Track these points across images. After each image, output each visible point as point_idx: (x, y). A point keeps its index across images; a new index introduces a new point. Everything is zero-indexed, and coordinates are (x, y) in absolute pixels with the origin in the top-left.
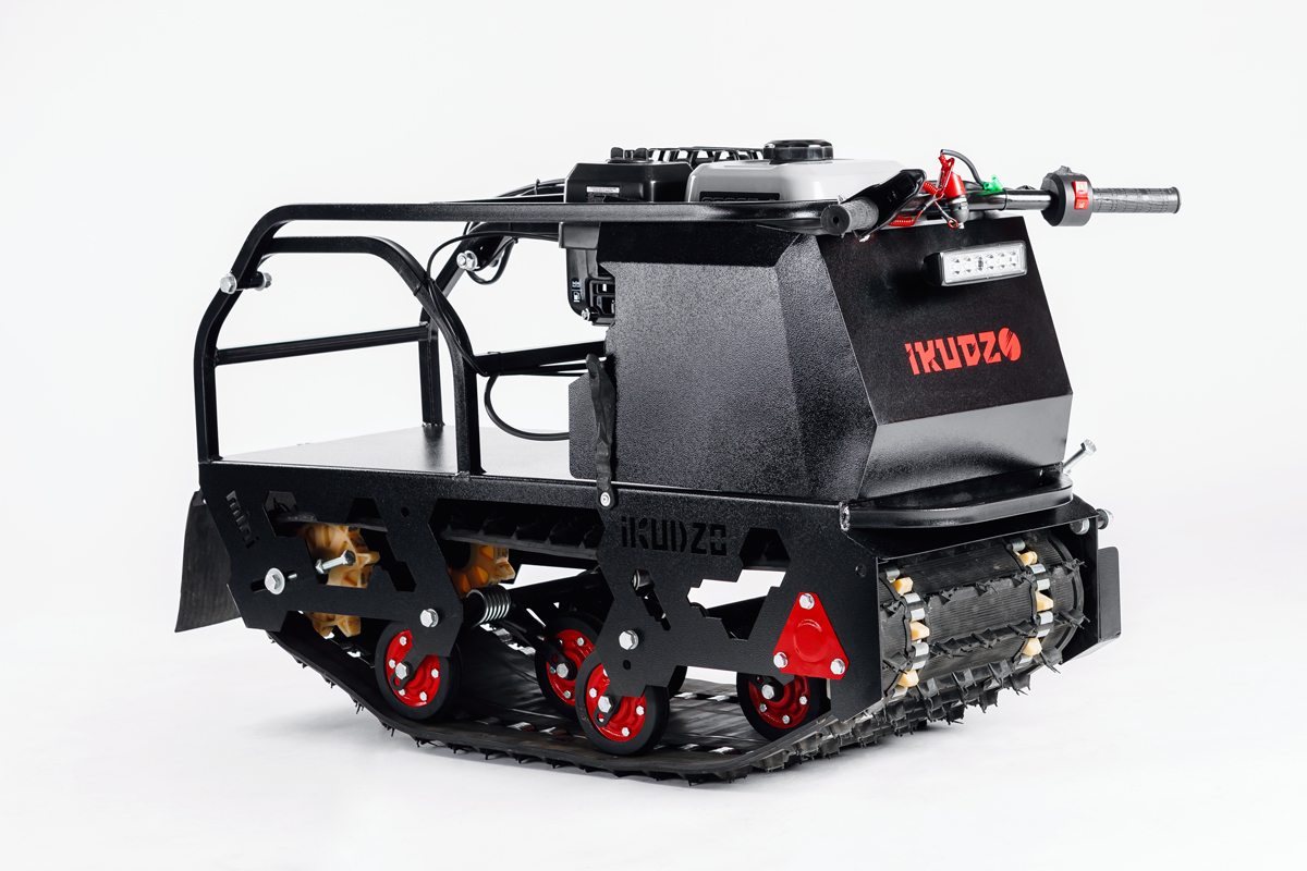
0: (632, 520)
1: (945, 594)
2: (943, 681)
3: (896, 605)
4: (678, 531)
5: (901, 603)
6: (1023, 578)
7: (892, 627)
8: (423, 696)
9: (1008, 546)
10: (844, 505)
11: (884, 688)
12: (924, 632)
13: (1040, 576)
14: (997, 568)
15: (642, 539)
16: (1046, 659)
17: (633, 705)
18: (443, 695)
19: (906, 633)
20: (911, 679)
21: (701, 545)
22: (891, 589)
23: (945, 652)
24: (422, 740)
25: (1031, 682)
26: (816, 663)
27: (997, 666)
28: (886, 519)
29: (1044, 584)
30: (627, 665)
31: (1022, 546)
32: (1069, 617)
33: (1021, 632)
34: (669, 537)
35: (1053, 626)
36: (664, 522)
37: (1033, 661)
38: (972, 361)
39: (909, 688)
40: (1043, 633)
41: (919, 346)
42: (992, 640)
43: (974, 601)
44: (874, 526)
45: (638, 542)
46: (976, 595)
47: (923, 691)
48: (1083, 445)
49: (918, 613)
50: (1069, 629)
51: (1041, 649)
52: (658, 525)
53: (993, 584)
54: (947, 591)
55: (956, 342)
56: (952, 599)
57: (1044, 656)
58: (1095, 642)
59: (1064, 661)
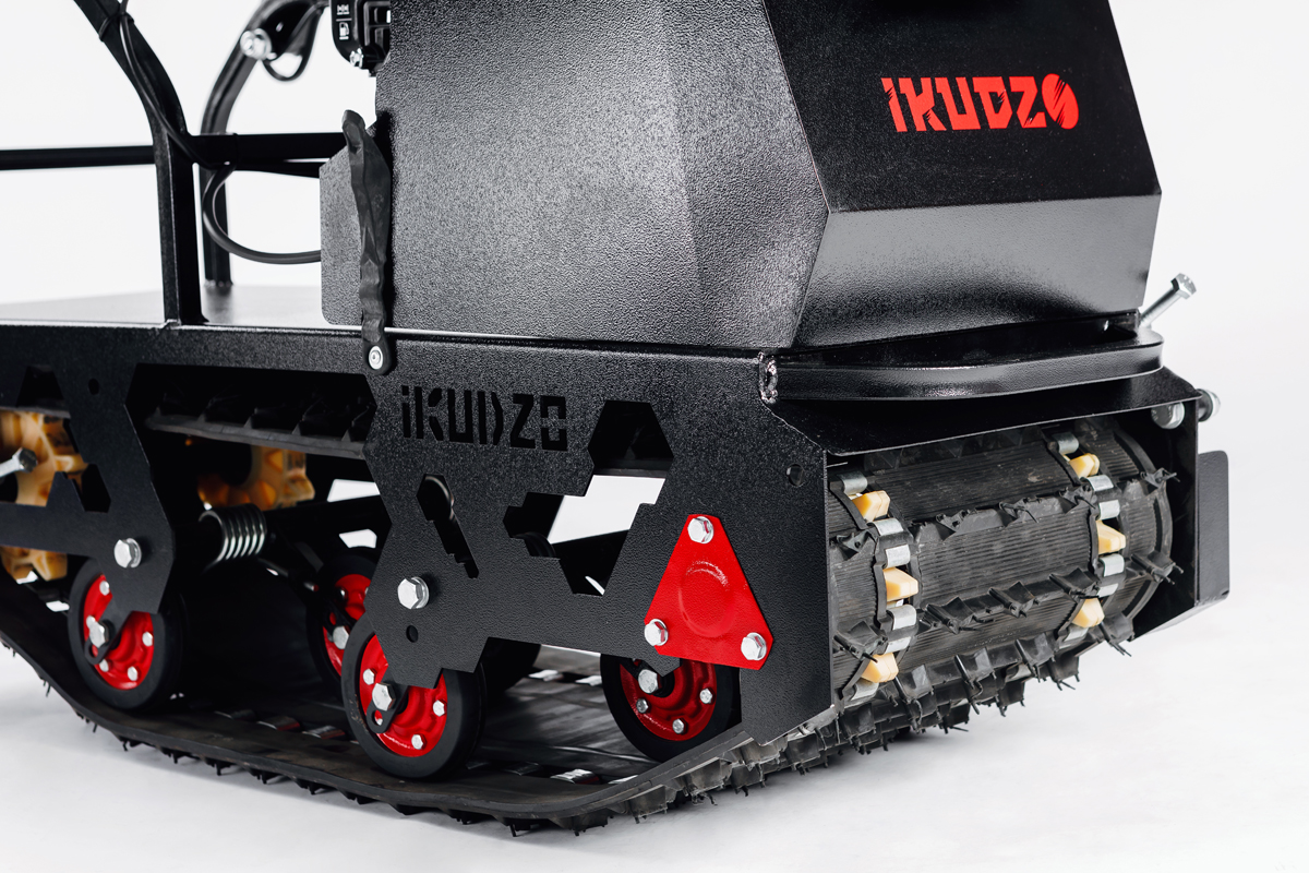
0: (418, 391)
1: (947, 522)
2: (940, 670)
3: (860, 538)
4: (490, 409)
5: (868, 535)
6: (1078, 498)
7: (852, 577)
8: (133, 673)
9: (1051, 445)
10: (768, 357)
11: (835, 684)
12: (908, 586)
13: (1104, 495)
14: (1034, 479)
15: (434, 422)
16: (1110, 633)
17: (428, 698)
18: (158, 672)
19: (877, 589)
20: (885, 668)
21: (525, 433)
22: (850, 510)
23: (945, 622)
24: (129, 741)
25: (1080, 669)
26: (717, 639)
27: (1030, 645)
28: (844, 384)
29: (1110, 509)
30: (412, 634)
31: (1073, 445)
32: (1149, 563)
33: (1074, 588)
34: (476, 420)
35: (1123, 578)
36: (468, 394)
37: (1088, 636)
38: (999, 121)
39: (881, 684)
40: (1107, 590)
41: (906, 85)
42: (1025, 601)
43: (995, 533)
44: (822, 395)
45: (427, 429)
46: (998, 523)
47: (906, 689)
48: (1175, 282)
49: (899, 554)
50: (1147, 584)
51: (1102, 616)
52: (459, 399)
53: (1028, 506)
54: (950, 515)
55: (971, 86)
56: (959, 531)
57: (1107, 629)
58: (1190, 605)
59: (1137, 636)
